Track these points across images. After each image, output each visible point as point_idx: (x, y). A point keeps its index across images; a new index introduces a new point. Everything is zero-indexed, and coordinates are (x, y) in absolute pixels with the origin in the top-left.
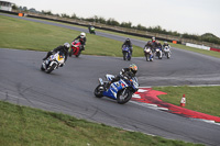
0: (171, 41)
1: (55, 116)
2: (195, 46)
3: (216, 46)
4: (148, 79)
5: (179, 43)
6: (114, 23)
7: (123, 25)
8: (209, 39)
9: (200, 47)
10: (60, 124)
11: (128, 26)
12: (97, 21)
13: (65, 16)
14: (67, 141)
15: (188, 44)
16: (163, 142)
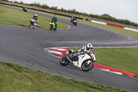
0: (82, 19)
1: (8, 65)
2: (97, 22)
3: (110, 22)
4: (67, 42)
5: (87, 20)
6: (46, 7)
7: (52, 9)
8: (106, 18)
9: (100, 23)
10: (12, 70)
11: (55, 9)
12: (36, 5)
13: (16, 2)
14: (16, 81)
15: (93, 21)
16: (76, 82)
